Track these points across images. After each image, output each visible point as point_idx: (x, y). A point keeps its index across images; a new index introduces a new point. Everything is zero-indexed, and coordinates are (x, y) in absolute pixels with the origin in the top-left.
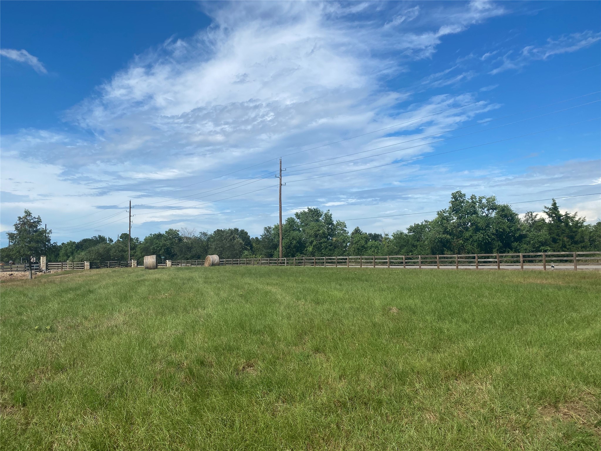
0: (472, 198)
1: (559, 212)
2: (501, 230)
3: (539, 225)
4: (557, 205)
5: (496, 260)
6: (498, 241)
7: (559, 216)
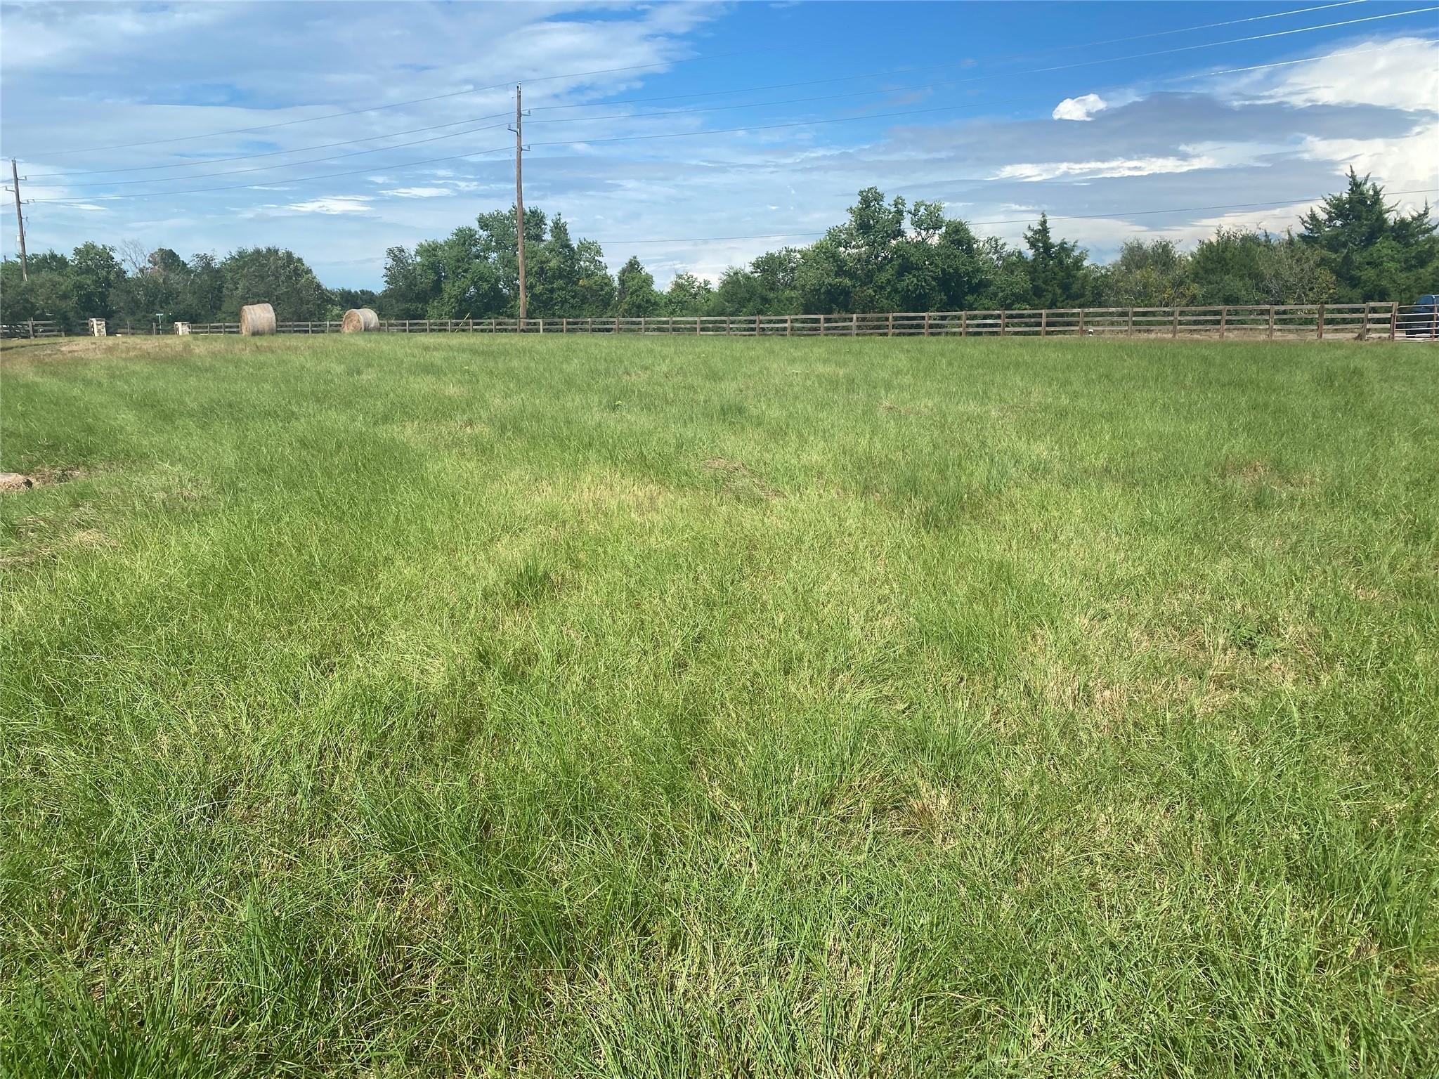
0: (896, 204)
1: (1049, 238)
2: (952, 271)
3: (1014, 263)
4: (1048, 225)
5: (999, 321)
6: (940, 291)
7: (1048, 247)
